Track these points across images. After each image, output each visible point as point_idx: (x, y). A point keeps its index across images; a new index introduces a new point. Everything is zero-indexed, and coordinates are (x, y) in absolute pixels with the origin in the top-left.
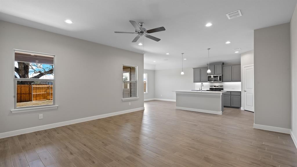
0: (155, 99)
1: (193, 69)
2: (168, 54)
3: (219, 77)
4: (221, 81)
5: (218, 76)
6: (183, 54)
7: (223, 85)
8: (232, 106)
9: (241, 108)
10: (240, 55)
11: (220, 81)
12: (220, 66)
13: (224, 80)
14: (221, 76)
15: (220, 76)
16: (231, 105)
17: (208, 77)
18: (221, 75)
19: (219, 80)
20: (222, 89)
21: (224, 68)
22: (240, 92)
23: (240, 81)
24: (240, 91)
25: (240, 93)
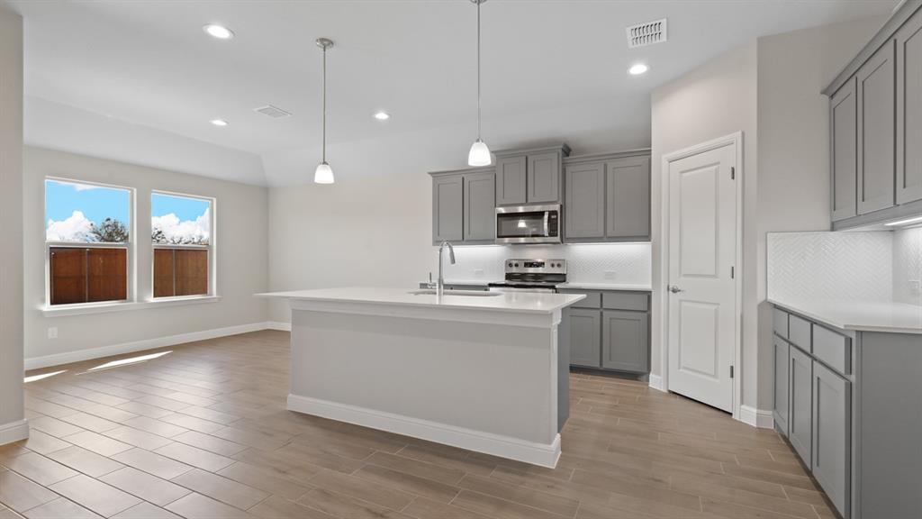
0: (270, 325)
1: (430, 178)
2: (218, 31)
3: (546, 216)
4: (557, 239)
5: (542, 213)
6: (326, 43)
7: (567, 258)
8: (607, 365)
9: (651, 375)
10: (648, 96)
11: (550, 235)
12: (555, 159)
13: (569, 234)
14: (554, 213)
15: (552, 213)
16: (601, 364)
17: (500, 215)
18: (557, 207)
19: (546, 234)
20: (562, 278)
21: (569, 170)
22: (647, 295)
23: (646, 237)
24: (647, 286)
25: (646, 297)
